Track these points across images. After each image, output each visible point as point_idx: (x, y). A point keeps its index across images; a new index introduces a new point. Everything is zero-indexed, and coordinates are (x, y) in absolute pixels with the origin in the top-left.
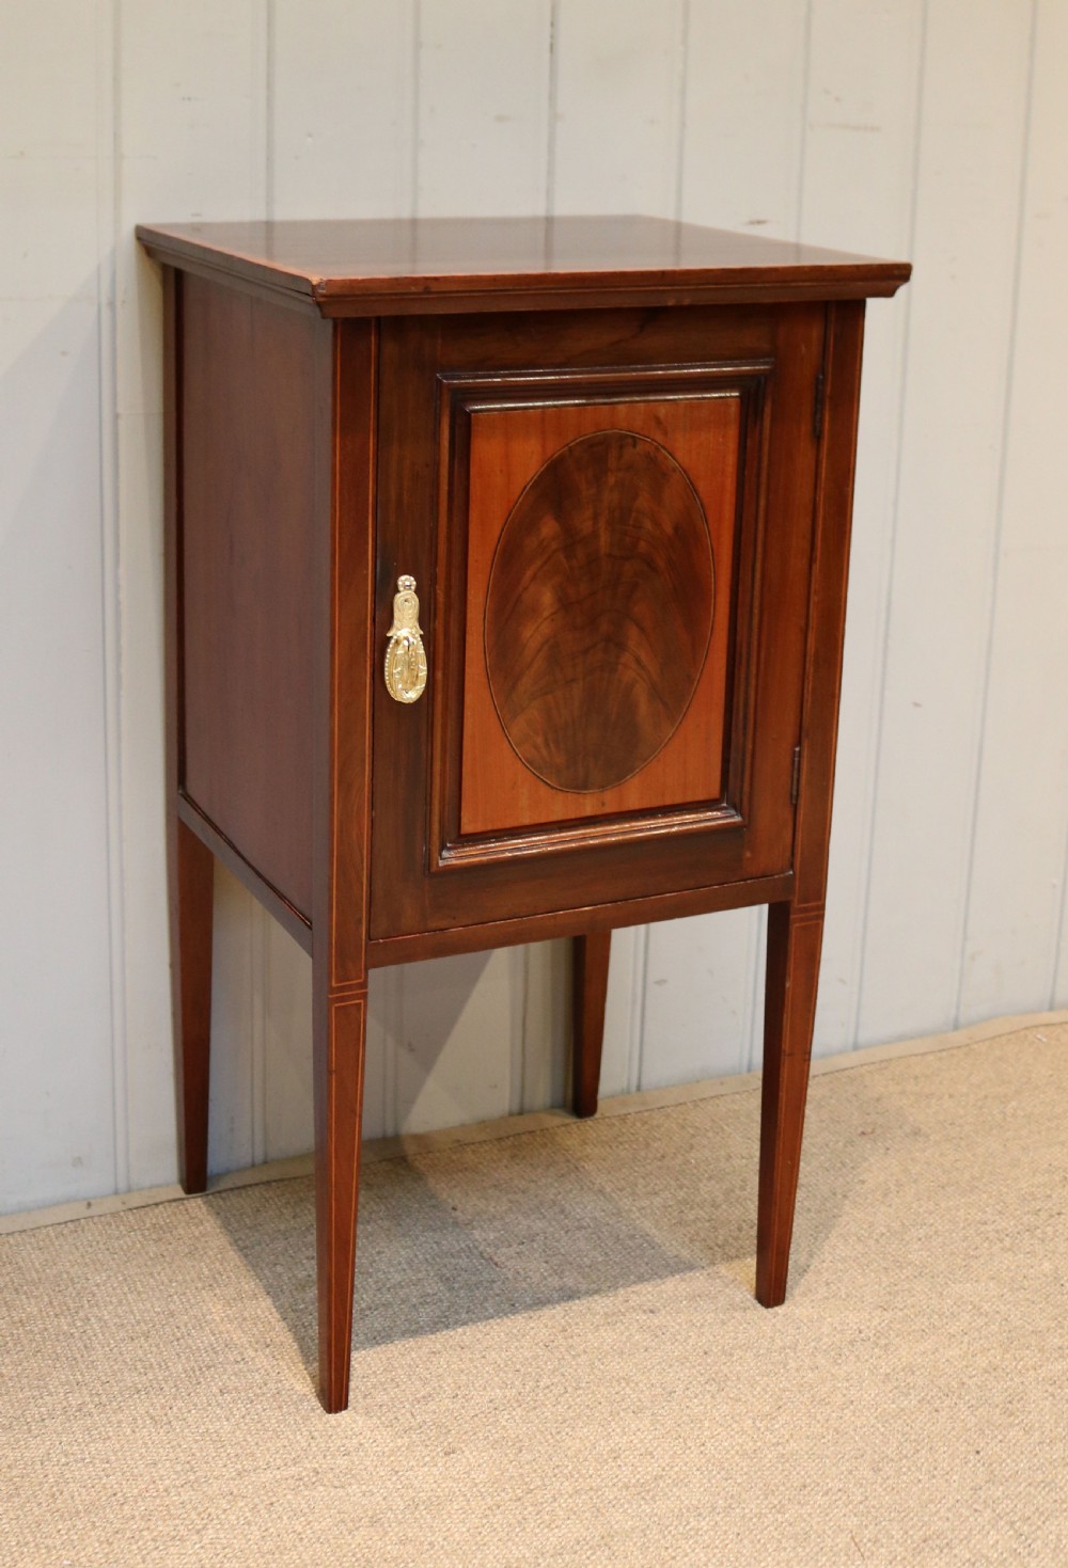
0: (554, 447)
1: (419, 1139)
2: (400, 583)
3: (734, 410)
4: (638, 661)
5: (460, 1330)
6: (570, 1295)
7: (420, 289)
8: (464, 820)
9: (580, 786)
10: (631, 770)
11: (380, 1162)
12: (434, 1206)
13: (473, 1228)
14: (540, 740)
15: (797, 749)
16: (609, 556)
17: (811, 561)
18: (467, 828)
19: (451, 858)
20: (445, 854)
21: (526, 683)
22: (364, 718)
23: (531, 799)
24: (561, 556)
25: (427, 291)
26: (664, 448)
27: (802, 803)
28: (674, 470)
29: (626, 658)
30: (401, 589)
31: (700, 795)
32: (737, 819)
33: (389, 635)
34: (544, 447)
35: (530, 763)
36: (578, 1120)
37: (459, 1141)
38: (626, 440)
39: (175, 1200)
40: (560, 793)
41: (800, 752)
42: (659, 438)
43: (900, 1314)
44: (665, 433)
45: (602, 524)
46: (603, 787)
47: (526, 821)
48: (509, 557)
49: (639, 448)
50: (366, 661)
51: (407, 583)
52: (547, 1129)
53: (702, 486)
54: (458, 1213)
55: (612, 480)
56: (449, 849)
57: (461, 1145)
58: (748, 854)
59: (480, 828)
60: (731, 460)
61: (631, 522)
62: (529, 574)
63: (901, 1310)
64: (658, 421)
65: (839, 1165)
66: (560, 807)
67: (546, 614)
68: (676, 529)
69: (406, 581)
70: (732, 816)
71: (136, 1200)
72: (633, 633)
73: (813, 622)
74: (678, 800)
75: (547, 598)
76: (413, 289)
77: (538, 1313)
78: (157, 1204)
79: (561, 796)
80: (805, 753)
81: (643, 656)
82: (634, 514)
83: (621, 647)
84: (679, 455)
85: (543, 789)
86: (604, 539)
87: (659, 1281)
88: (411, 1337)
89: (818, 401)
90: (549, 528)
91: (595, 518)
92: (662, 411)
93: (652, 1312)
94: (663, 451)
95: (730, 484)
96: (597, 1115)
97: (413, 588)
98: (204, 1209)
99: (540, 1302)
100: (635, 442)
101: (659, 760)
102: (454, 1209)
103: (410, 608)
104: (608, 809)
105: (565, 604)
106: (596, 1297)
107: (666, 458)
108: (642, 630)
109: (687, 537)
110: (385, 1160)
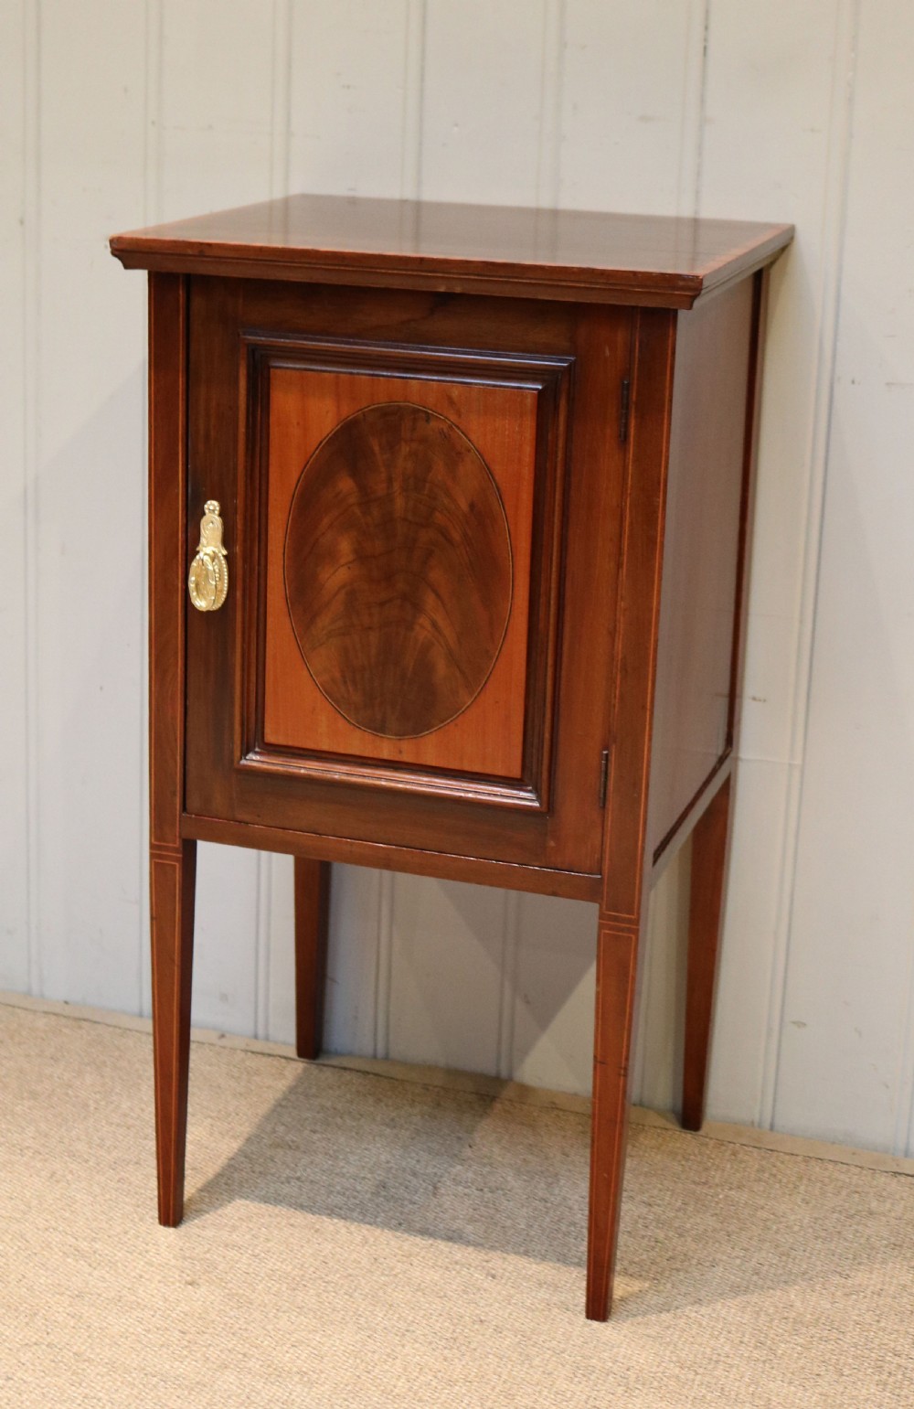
0: (347, 411)
1: (525, 1091)
2: (206, 506)
3: (530, 402)
4: (434, 624)
5: (336, 1221)
6: (453, 1237)
7: (196, 252)
8: (268, 730)
9: (379, 728)
10: (428, 726)
11: (472, 1093)
12: (459, 1138)
13: (462, 1165)
14: (338, 675)
15: (605, 752)
16: (405, 519)
17: (619, 566)
18: (270, 737)
19: (254, 760)
20: (251, 756)
21: (324, 622)
22: (177, 616)
23: (329, 730)
24: (357, 511)
25: (202, 254)
26: (457, 427)
27: (610, 806)
28: (469, 451)
29: (423, 620)
30: (207, 511)
31: (500, 770)
32: (536, 804)
33: (198, 549)
34: (338, 407)
35: (328, 693)
36: (678, 1128)
37: (554, 1103)
38: (420, 415)
39: (286, 1058)
40: (357, 730)
41: (607, 755)
42: (453, 418)
43: (691, 1376)
44: (460, 416)
45: (396, 486)
46: (401, 734)
47: (325, 747)
48: (307, 502)
49: (433, 424)
50: (178, 568)
51: (211, 508)
52: (643, 1125)
53: (497, 470)
54: (469, 1150)
55: (405, 449)
56: (256, 753)
57: (554, 1107)
58: (552, 844)
59: (281, 741)
60: (528, 450)
61: (426, 492)
62: (326, 521)
63: (697, 1374)
64: (451, 401)
65: (851, 1256)
66: (358, 742)
67: (343, 561)
68: (472, 506)
69: (212, 506)
70: (532, 800)
71: (258, 1046)
72: (430, 600)
73: (621, 627)
74: (477, 768)
75: (345, 546)
76: (190, 252)
77: (412, 1238)
78: (270, 1055)
79: (358, 733)
80: (613, 758)
81: (441, 623)
82: (427, 485)
83: (418, 608)
84: (473, 437)
85: (341, 724)
86: (399, 503)
87: (538, 1260)
88: (295, 1209)
89: (625, 406)
90: (346, 484)
91: (390, 480)
92: (455, 393)
93: (494, 1277)
94: (456, 429)
95: (527, 473)
96: (701, 1132)
97: (217, 512)
98: (300, 1071)
99: (424, 1232)
100: (428, 418)
101: (456, 725)
102: (470, 1146)
103: (213, 529)
104: (406, 758)
105: (361, 557)
106: (471, 1249)
107: (460, 438)
108: (438, 596)
109: (482, 517)
110: (477, 1094)
